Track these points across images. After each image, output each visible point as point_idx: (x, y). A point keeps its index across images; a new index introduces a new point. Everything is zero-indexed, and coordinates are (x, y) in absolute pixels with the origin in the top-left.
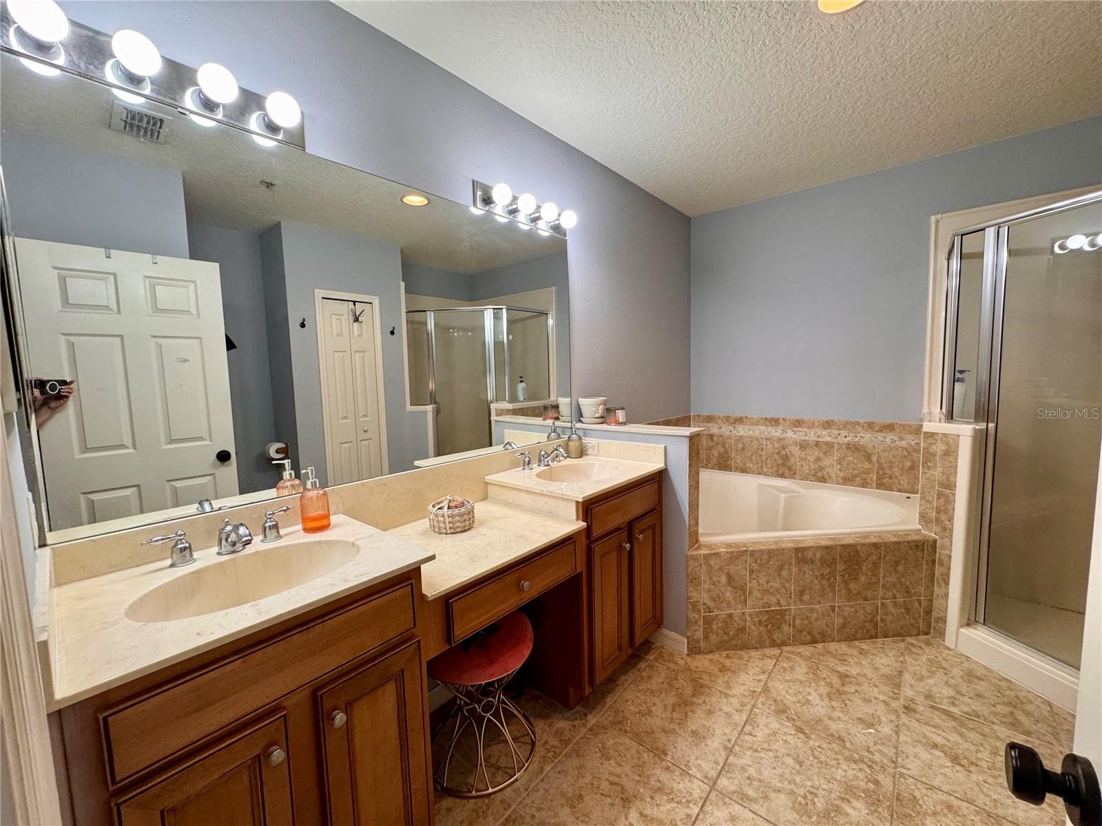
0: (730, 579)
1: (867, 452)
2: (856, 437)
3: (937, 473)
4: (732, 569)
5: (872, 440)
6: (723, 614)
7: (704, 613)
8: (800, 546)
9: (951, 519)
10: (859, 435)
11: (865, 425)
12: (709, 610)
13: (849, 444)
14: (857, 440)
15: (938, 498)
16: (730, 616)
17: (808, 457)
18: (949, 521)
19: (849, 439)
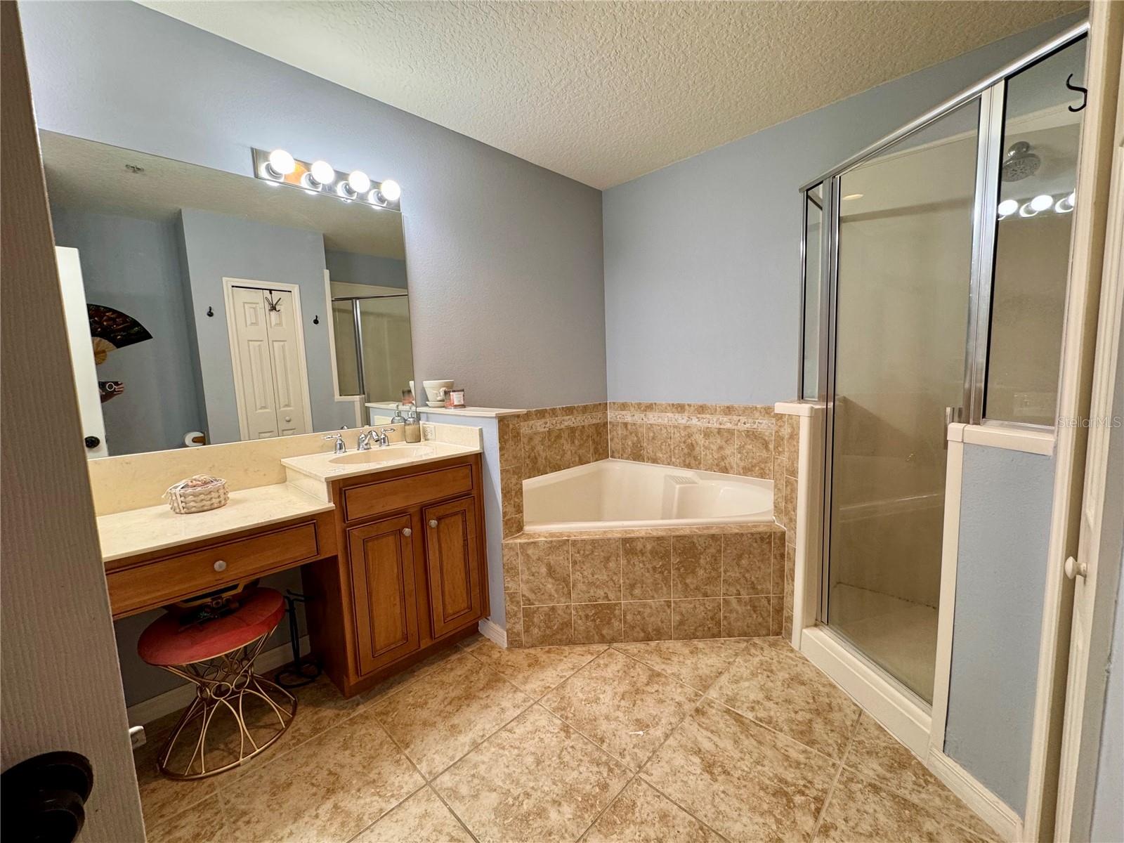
0: (551, 571)
1: (764, 440)
2: (755, 423)
3: (784, 459)
4: (552, 559)
5: (769, 426)
6: (545, 606)
7: (524, 605)
8: (628, 536)
9: (795, 509)
10: (757, 421)
11: (762, 410)
12: (529, 602)
13: (748, 431)
14: (755, 426)
15: (786, 486)
16: (553, 609)
17: (712, 446)
18: (794, 511)
19: (748, 425)
